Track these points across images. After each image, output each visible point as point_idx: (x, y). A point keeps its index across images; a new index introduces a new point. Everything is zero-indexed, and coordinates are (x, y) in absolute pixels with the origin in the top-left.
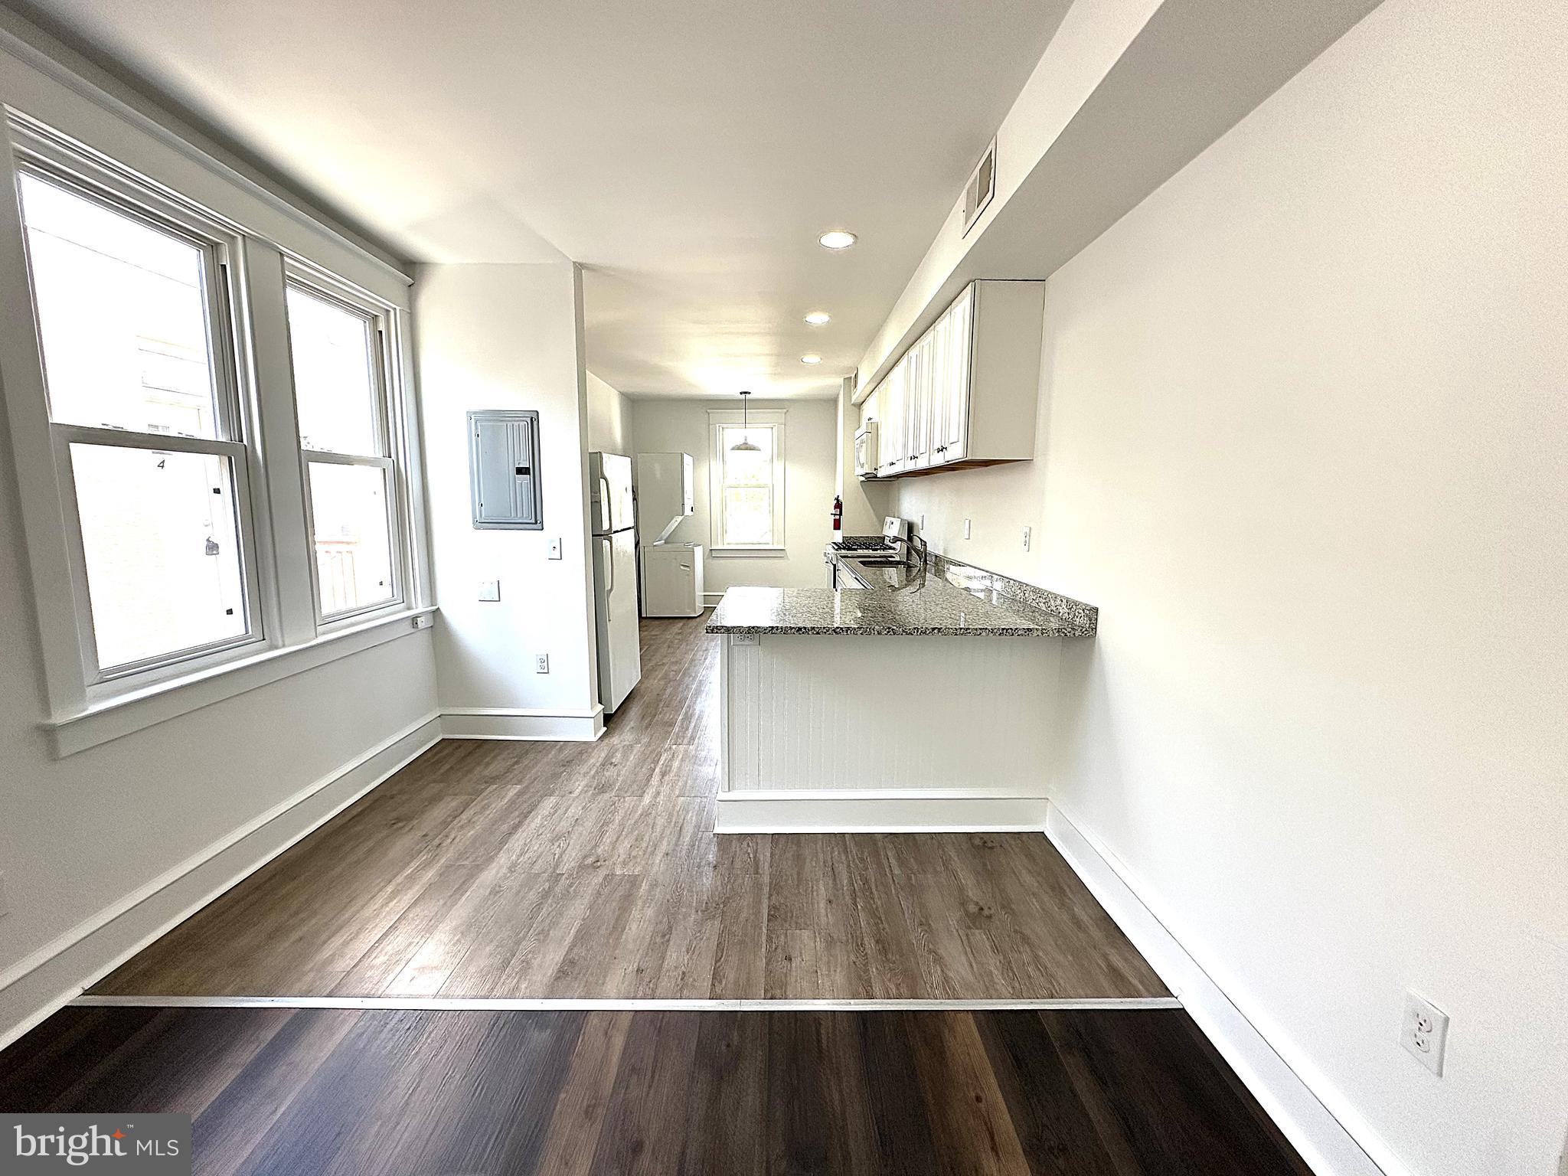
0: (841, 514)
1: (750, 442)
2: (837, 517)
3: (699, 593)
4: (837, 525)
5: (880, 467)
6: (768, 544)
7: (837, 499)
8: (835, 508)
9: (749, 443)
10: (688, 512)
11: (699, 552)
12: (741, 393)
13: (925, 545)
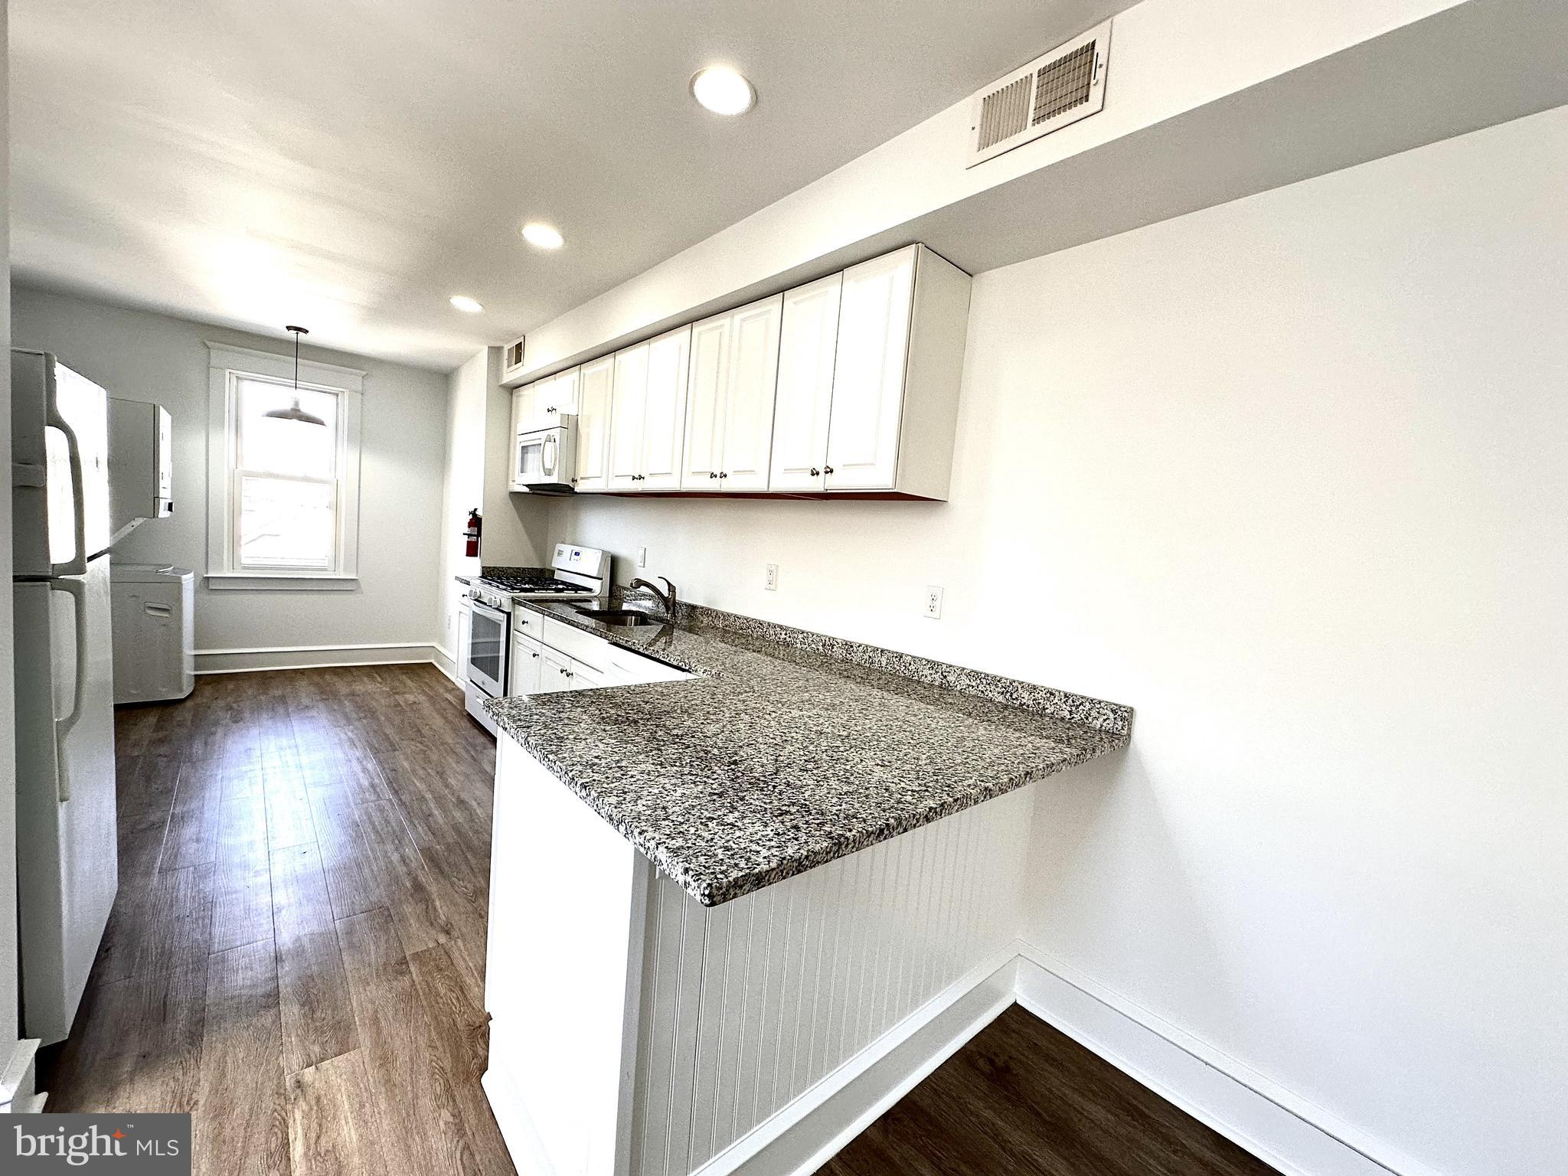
0: (479, 534)
1: (305, 409)
2: (474, 539)
3: (189, 651)
4: (472, 550)
5: (582, 478)
6: (326, 570)
7: (474, 513)
8: (470, 524)
9: (302, 410)
10: (164, 513)
11: (188, 581)
12: (289, 328)
13: (674, 591)
